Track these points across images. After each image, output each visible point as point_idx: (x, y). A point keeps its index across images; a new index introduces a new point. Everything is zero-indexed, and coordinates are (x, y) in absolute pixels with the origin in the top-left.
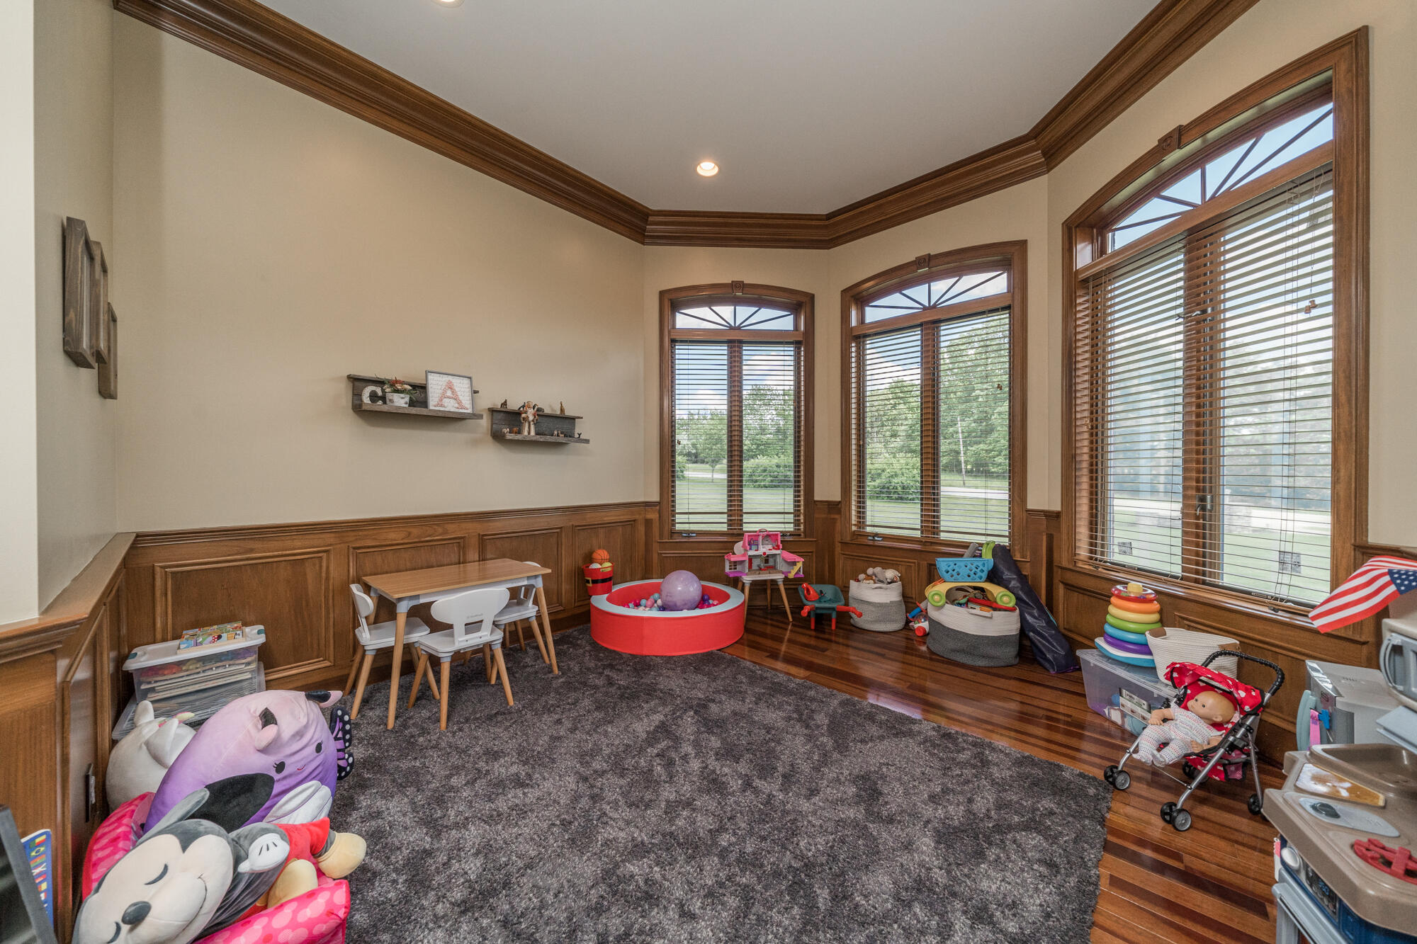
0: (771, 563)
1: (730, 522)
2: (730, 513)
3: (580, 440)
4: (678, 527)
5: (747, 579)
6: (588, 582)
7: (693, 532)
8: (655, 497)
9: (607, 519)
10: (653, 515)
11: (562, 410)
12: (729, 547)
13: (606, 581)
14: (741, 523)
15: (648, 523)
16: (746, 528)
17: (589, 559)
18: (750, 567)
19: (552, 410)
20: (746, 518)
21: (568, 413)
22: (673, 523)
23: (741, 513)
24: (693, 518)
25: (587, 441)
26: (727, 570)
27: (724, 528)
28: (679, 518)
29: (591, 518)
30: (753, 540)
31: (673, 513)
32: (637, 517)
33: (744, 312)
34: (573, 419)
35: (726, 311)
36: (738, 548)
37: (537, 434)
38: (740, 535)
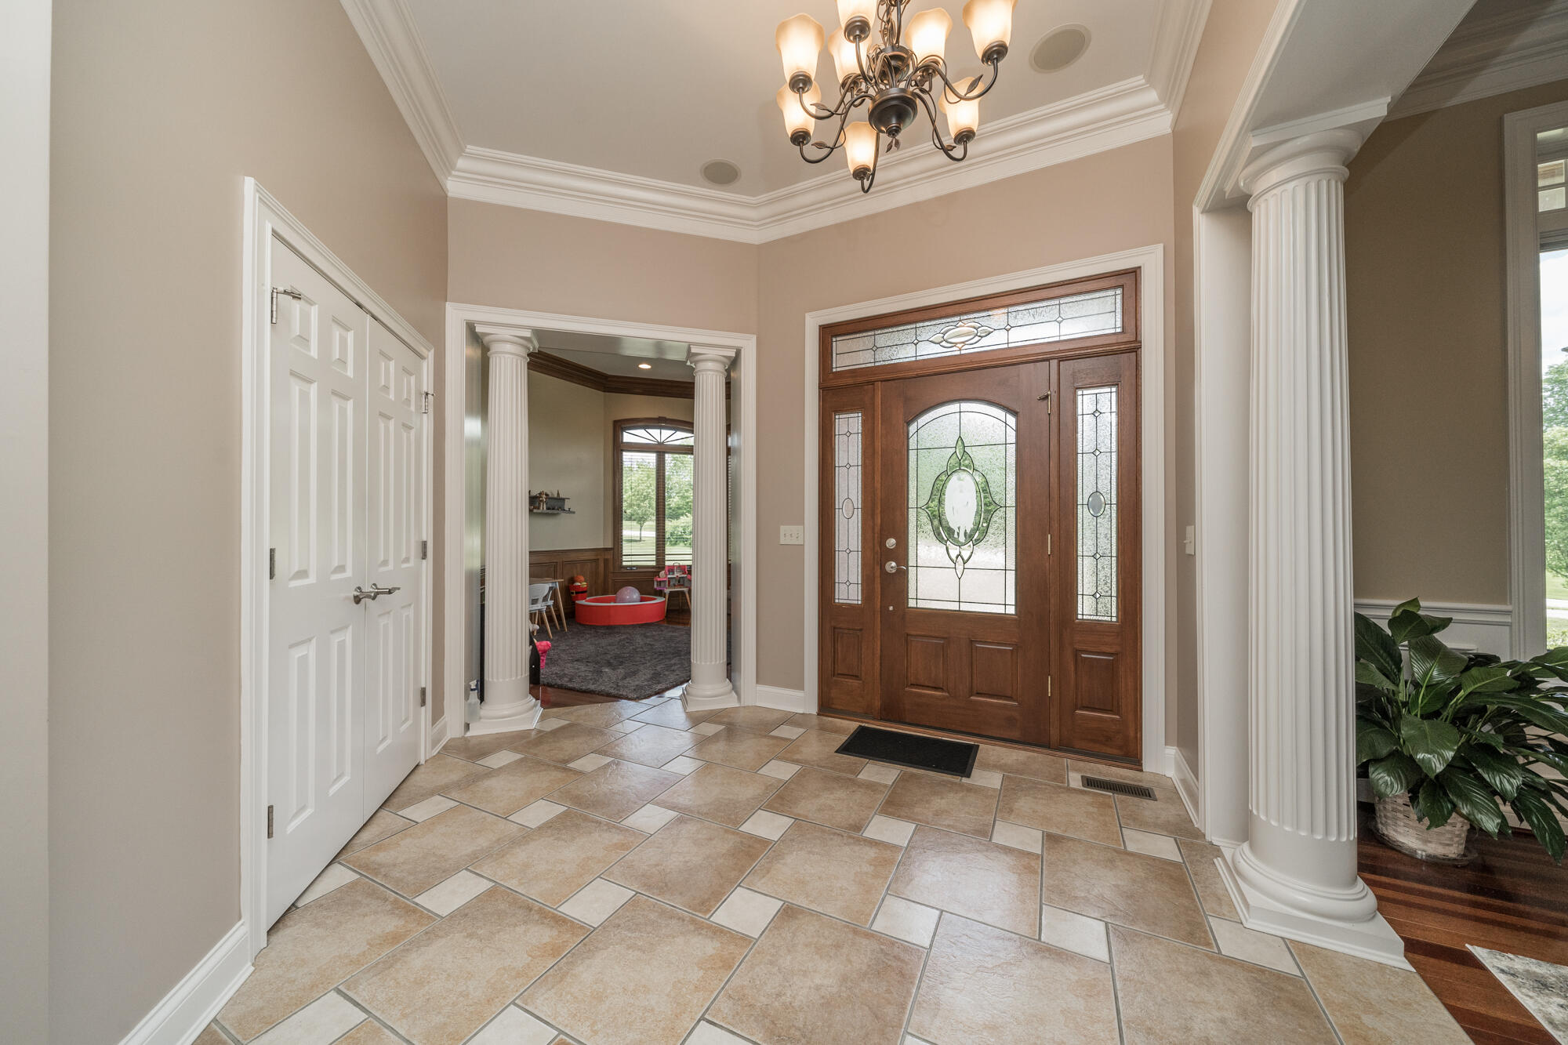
0: (681, 583)
1: (657, 561)
2: (657, 555)
3: (569, 511)
4: (624, 564)
5: (667, 591)
6: (573, 593)
7: (634, 566)
8: (610, 545)
9: (583, 558)
10: (609, 556)
11: (558, 494)
12: (657, 574)
13: (582, 593)
14: (664, 560)
15: (606, 561)
16: (667, 563)
17: (572, 580)
18: (669, 583)
19: (552, 494)
20: (667, 558)
21: (561, 496)
22: (622, 561)
23: (664, 554)
24: (634, 558)
25: (574, 513)
26: (655, 586)
27: (654, 563)
28: (624, 558)
29: (573, 557)
30: (671, 569)
31: (622, 555)
32: (599, 557)
33: (666, 433)
34: (564, 499)
35: (655, 432)
36: (662, 573)
37: (548, 509)
38: (663, 568)
